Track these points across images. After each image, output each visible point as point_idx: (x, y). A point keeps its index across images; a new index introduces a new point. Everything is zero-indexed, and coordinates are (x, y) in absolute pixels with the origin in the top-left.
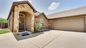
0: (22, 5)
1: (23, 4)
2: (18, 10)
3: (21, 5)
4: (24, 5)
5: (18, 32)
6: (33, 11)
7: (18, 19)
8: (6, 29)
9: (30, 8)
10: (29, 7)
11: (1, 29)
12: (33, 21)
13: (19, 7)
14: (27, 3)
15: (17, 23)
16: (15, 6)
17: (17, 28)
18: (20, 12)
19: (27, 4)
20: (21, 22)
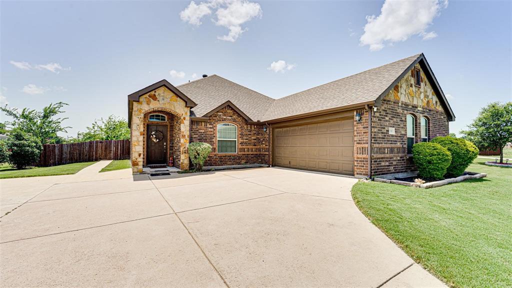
0: (150, 96)
1: (153, 93)
2: (140, 110)
3: (147, 95)
4: (156, 94)
5: (140, 167)
6: (183, 103)
7: (141, 133)
8: (126, 161)
9: (175, 97)
10: (172, 94)
11: (111, 161)
12: (184, 136)
13: (141, 104)
14: (165, 85)
15: (139, 145)
16: (134, 103)
17: (140, 155)
18: (146, 115)
19: (163, 88)
20: (156, 138)
